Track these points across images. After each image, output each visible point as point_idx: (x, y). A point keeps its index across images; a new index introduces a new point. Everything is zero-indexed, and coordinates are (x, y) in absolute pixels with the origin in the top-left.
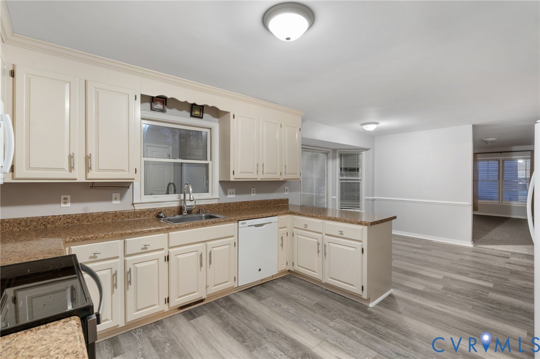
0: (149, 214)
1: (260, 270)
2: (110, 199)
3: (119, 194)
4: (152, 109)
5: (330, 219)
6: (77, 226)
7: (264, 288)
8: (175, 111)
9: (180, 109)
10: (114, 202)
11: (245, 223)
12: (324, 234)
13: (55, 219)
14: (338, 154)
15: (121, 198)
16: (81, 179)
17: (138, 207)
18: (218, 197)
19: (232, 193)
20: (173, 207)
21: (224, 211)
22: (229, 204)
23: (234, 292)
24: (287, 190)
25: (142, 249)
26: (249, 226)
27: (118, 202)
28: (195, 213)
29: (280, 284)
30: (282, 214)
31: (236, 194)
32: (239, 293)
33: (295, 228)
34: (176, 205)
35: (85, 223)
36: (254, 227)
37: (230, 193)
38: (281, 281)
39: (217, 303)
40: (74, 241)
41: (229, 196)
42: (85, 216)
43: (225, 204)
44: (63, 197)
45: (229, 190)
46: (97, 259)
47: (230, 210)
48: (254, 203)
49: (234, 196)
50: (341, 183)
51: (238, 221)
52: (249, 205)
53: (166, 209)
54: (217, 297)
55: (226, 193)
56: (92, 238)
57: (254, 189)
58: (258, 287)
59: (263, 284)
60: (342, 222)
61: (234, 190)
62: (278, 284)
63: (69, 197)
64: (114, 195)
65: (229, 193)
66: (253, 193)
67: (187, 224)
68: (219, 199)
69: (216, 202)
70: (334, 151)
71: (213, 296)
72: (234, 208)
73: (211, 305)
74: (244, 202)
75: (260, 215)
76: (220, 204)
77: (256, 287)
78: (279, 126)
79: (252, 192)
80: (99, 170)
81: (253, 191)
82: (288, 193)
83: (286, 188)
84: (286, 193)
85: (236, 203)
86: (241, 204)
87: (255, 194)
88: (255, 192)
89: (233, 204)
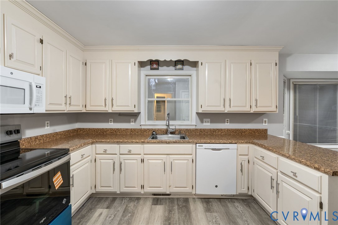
0: (149, 132)
1: (216, 186)
2: (129, 122)
3: (134, 119)
4: (151, 69)
5: (283, 155)
6: (115, 134)
7: (219, 203)
8: (165, 67)
9: (168, 66)
10: (132, 124)
11: (202, 146)
12: (278, 170)
13: (107, 130)
15: (135, 121)
16: (110, 111)
17: (143, 127)
18: (195, 124)
19: (207, 122)
20: (163, 129)
21: (200, 134)
22: (204, 130)
23: (194, 197)
24: (265, 121)
25: (128, 152)
26: (205, 149)
27: (133, 124)
28: (177, 134)
29: (237, 204)
30: (242, 143)
31: (211, 122)
32: (197, 199)
33: (256, 157)
34: (165, 127)
35: (118, 133)
36: (211, 150)
38: (239, 203)
39: (177, 200)
40: (97, 142)
41: (204, 124)
42: (118, 130)
44: (110, 119)
45: (204, 119)
46: (107, 153)
48: (227, 131)
49: (209, 124)
51: (196, 143)
52: (223, 132)
53: (158, 130)
54: (180, 196)
55: (202, 122)
56: (104, 141)
57: (229, 120)
58: (216, 199)
59: (221, 199)
60: (296, 162)
61: (209, 120)
62: (235, 204)
63: (112, 120)
64: (132, 120)
67: (155, 141)
68: (196, 126)
69: (194, 127)
71: (177, 194)
73: (172, 200)
74: (217, 129)
75: (217, 141)
76: (196, 129)
77: (213, 199)
78: (249, 64)
80: (117, 106)
81: (227, 121)
82: (267, 124)
83: (264, 120)
84: (264, 124)
85: (210, 130)
86: (214, 130)
87: (228, 124)
88: (229, 122)
89: (207, 130)
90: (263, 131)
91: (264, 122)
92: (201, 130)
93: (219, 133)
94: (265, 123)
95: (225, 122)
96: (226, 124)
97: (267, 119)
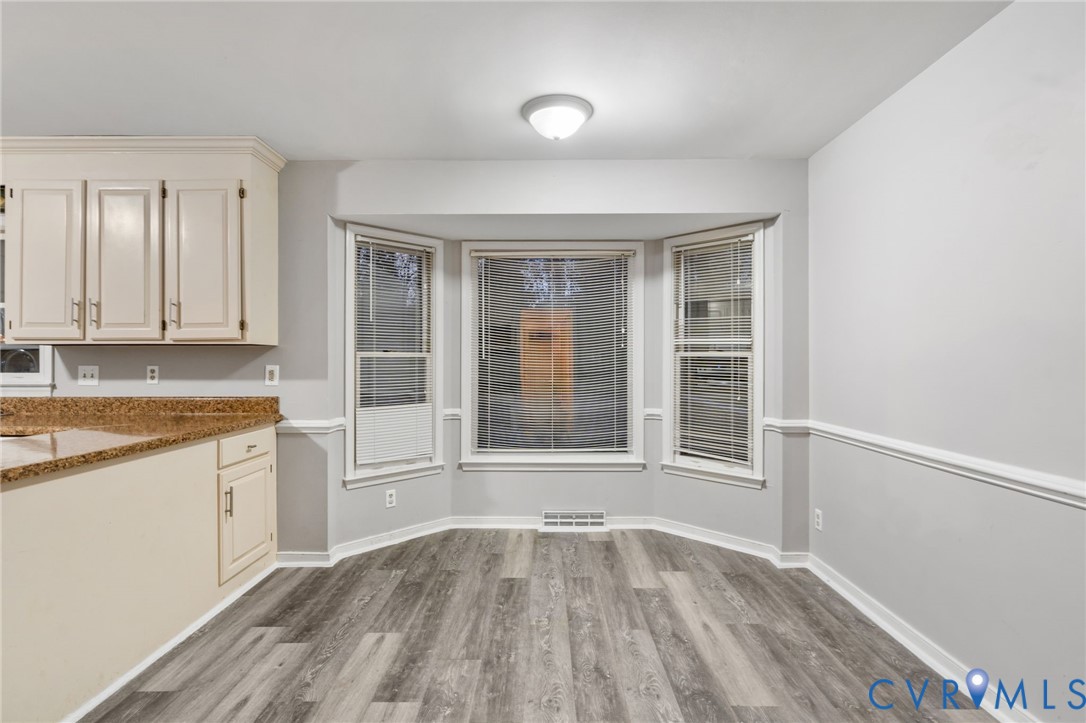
14: (668, 257)
18: (53, 382)
19: (88, 375)
21: (63, 415)
22: (75, 402)
24: (272, 373)
31: (102, 376)
37: (85, 376)
41: (81, 382)
43: (66, 399)
45: (80, 367)
47: (77, 415)
49: (95, 382)
50: (684, 360)
55: (74, 375)
57: (156, 368)
61: (95, 369)
65: (81, 374)
66: (153, 378)
68: (53, 388)
69: (46, 393)
70: (655, 246)
72: (90, 410)
76: (52, 399)
79: (149, 374)
81: (153, 371)
82: (276, 382)
83: (269, 368)
84: (268, 382)
85: (95, 401)
86: (108, 403)
87: (156, 381)
88: (156, 374)
89: (85, 402)
90: (258, 404)
91: (267, 375)
92: (66, 403)
93: (122, 412)
94: (272, 378)
95: (144, 377)
96: (149, 381)
97: (278, 367)
